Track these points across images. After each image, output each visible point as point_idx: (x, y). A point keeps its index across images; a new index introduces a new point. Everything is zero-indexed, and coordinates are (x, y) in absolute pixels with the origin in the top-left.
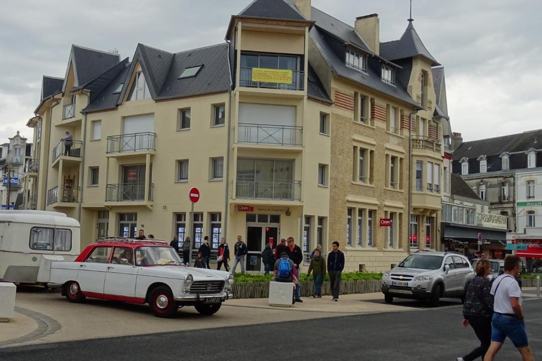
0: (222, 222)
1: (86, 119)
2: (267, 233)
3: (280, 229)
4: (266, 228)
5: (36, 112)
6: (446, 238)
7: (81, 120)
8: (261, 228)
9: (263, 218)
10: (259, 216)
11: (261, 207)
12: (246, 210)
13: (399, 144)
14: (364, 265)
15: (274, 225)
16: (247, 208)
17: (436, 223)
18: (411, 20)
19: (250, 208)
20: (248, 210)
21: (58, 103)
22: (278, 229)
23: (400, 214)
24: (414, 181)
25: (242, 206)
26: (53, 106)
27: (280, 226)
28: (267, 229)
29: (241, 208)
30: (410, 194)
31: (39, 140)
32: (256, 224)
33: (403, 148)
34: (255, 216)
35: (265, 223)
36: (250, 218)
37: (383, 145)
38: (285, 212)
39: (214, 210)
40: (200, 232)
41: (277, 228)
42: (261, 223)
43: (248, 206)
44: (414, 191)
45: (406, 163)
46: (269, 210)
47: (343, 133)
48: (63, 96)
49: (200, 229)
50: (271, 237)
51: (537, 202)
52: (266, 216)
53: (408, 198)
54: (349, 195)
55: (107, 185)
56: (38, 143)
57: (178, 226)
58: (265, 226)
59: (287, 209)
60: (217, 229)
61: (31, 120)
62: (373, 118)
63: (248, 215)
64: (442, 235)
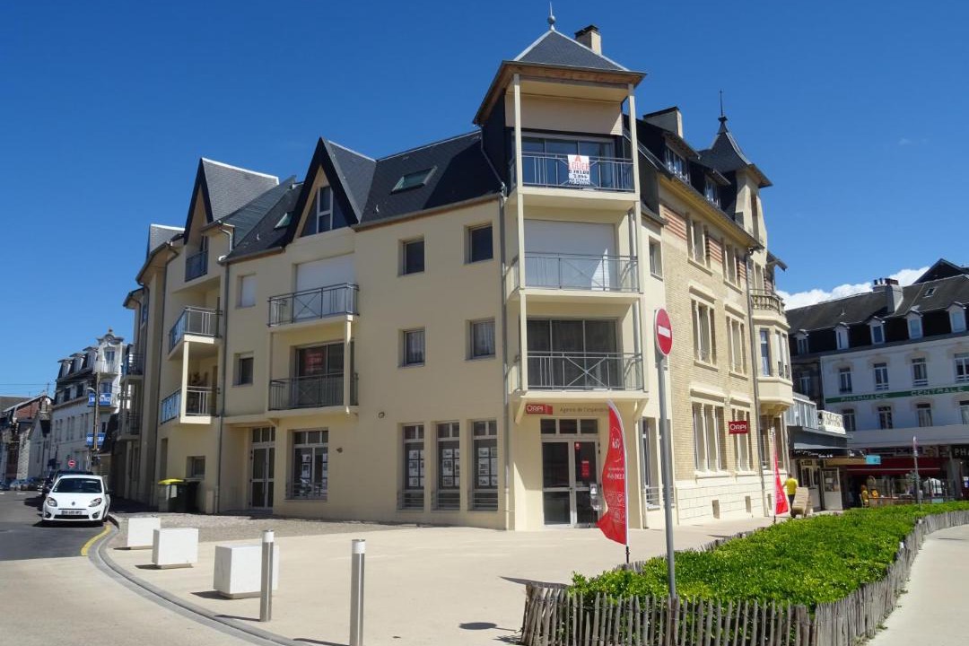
0: (500, 436)
1: (228, 272)
2: (578, 452)
3: (599, 445)
4: (575, 443)
5: (139, 280)
6: (796, 450)
7: (219, 277)
8: (567, 444)
9: (568, 427)
10: (562, 422)
11: (566, 407)
12: (539, 412)
13: (737, 302)
14: (717, 501)
15: (587, 438)
16: (542, 408)
17: (783, 427)
18: (723, 120)
19: (547, 408)
20: (544, 413)
21: (177, 254)
22: (596, 444)
23: (748, 413)
24: (760, 360)
26: (170, 261)
27: (599, 439)
28: (578, 445)
30: (756, 382)
31: (144, 323)
32: (558, 438)
33: (742, 308)
34: (553, 422)
35: (572, 435)
36: (547, 427)
37: (722, 302)
39: (483, 415)
40: (451, 456)
41: (593, 443)
42: (564, 435)
43: (543, 406)
44: (761, 377)
45: (747, 329)
46: (580, 410)
47: (678, 275)
48: (185, 243)
49: (451, 451)
50: (585, 460)
51: (857, 397)
52: (573, 422)
53: (753, 388)
54: (692, 382)
55: (271, 381)
56: (143, 329)
57: (407, 448)
58: (572, 440)
60: (486, 450)
61: (131, 295)
62: (708, 256)
63: (543, 422)
64: (791, 446)
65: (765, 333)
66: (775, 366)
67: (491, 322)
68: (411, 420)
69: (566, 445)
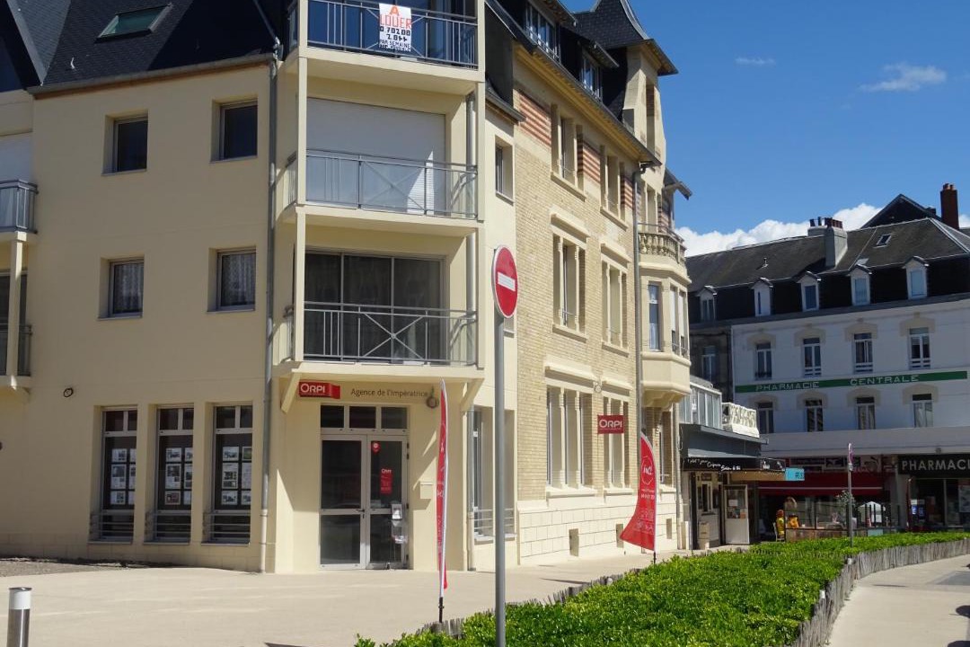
0: (257, 430)
2: (375, 456)
3: (408, 446)
4: (372, 442)
6: (691, 459)
8: (359, 443)
9: (363, 417)
10: (354, 410)
11: (361, 387)
12: (319, 395)
13: (619, 241)
14: (576, 530)
15: (391, 435)
16: (323, 389)
17: (674, 426)
19: (333, 389)
20: (326, 396)
22: (404, 446)
23: (626, 404)
24: (647, 327)
25: (310, 384)
27: (407, 437)
28: (376, 446)
29: (305, 388)
30: (639, 359)
32: (345, 433)
33: (624, 250)
34: (340, 409)
35: (368, 430)
36: (331, 417)
37: (597, 240)
38: (424, 399)
39: (231, 397)
40: (179, 459)
41: (399, 443)
42: (356, 430)
43: (326, 385)
44: (647, 351)
45: (630, 281)
46: (381, 393)
47: (536, 198)
49: (179, 450)
50: (386, 468)
51: (777, 385)
52: (371, 411)
53: (635, 367)
54: (549, 356)
57: (110, 444)
58: (367, 438)
59: (429, 392)
60: (234, 450)
62: (580, 171)
63: (324, 409)
64: (684, 453)
65: (656, 289)
66: (667, 337)
67: (250, 254)
68: (117, 400)
69: (357, 444)
